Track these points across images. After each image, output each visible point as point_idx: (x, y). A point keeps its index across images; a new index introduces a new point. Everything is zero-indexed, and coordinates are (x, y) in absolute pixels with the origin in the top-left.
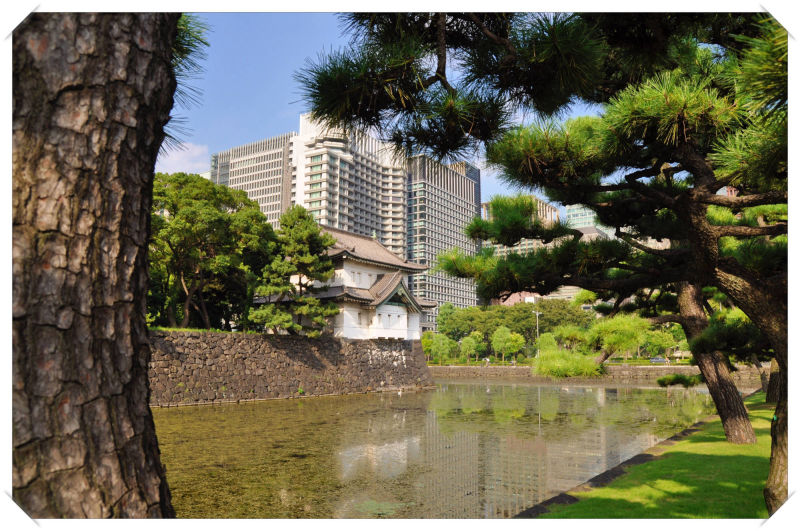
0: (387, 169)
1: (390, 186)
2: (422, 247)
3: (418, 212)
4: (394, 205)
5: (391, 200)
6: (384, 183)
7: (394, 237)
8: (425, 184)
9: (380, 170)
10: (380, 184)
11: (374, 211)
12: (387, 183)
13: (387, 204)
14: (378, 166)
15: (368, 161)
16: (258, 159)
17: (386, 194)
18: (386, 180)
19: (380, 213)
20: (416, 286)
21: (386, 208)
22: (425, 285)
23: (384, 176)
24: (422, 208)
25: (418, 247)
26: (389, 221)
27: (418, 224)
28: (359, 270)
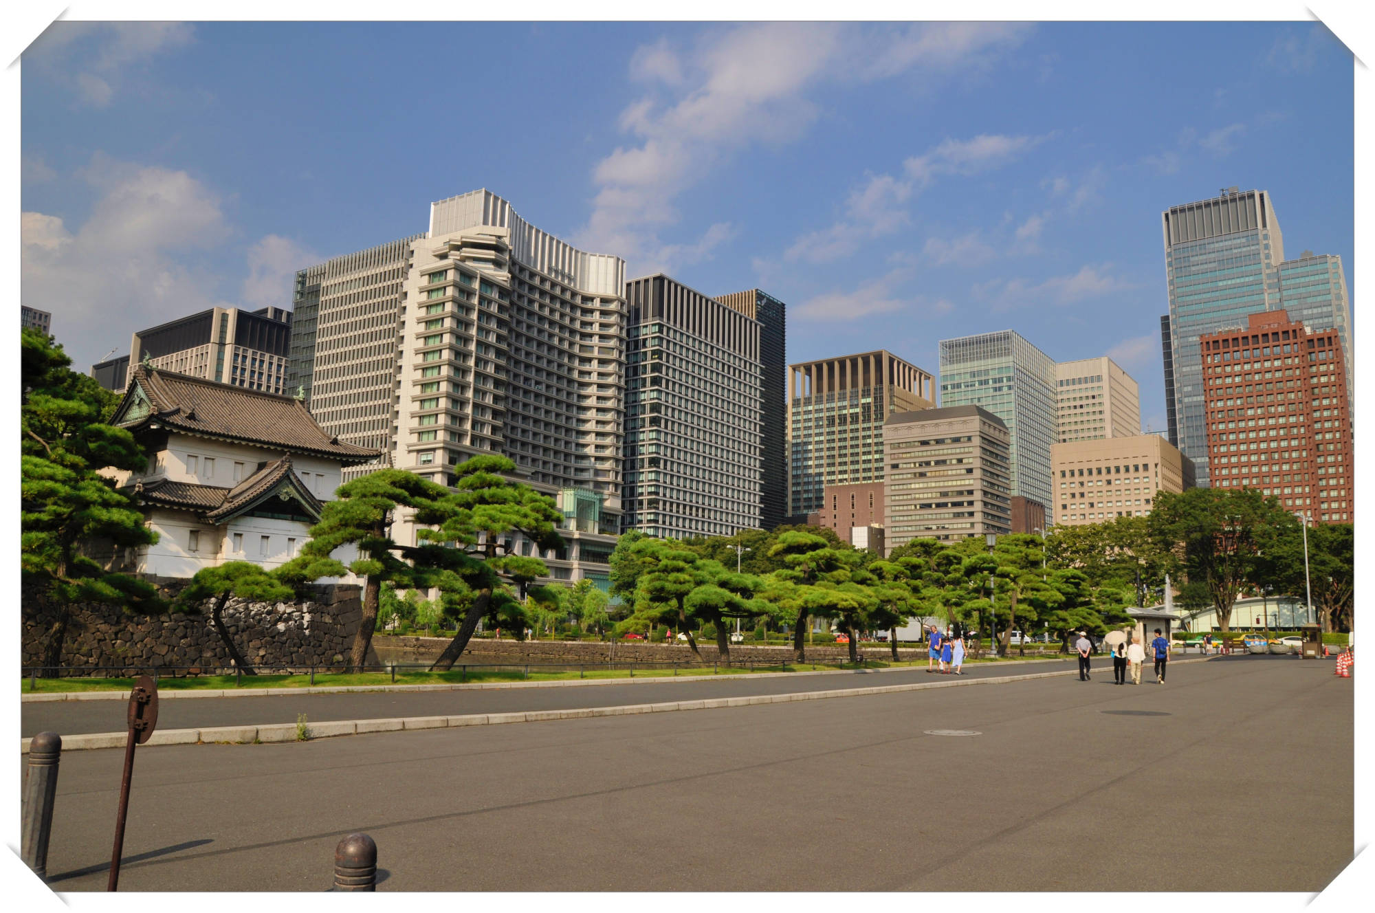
0: (592, 299)
1: (596, 328)
2: (654, 435)
3: (649, 375)
4: (602, 362)
5: (596, 353)
6: (584, 324)
7: (601, 417)
8: (661, 326)
9: (578, 300)
10: (577, 325)
11: (564, 372)
12: (591, 324)
13: (590, 360)
14: (574, 294)
15: (553, 285)
16: (367, 280)
17: (587, 342)
18: (588, 318)
19: (575, 375)
20: (641, 503)
21: (587, 368)
22: (657, 501)
23: (585, 311)
24: (656, 368)
25: (647, 436)
26: (592, 390)
27: (648, 396)
28: (210, 454)
